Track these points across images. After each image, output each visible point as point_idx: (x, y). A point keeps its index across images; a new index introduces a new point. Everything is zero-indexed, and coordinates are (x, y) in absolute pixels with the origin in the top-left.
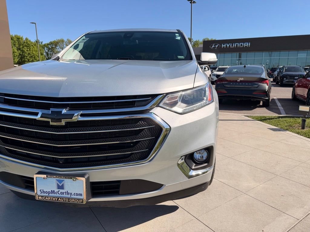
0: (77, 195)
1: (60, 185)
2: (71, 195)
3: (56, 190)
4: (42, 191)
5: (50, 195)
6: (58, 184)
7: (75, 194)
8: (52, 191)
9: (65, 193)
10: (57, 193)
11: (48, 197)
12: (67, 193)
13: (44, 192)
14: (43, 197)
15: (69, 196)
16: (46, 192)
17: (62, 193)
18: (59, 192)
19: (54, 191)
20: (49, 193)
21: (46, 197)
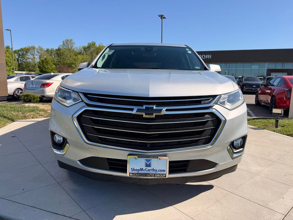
0: (161, 171)
1: (148, 163)
2: (156, 171)
3: (144, 168)
4: (133, 169)
5: (139, 172)
6: (146, 163)
7: (160, 171)
8: (141, 169)
9: (151, 170)
10: (145, 170)
11: (138, 174)
12: (153, 170)
13: (134, 170)
14: (134, 174)
15: (154, 172)
16: (136, 170)
17: (149, 170)
18: (147, 170)
19: (142, 169)
20: (138, 170)
21: (136, 174)
